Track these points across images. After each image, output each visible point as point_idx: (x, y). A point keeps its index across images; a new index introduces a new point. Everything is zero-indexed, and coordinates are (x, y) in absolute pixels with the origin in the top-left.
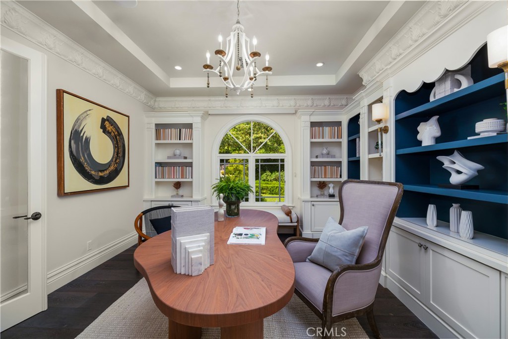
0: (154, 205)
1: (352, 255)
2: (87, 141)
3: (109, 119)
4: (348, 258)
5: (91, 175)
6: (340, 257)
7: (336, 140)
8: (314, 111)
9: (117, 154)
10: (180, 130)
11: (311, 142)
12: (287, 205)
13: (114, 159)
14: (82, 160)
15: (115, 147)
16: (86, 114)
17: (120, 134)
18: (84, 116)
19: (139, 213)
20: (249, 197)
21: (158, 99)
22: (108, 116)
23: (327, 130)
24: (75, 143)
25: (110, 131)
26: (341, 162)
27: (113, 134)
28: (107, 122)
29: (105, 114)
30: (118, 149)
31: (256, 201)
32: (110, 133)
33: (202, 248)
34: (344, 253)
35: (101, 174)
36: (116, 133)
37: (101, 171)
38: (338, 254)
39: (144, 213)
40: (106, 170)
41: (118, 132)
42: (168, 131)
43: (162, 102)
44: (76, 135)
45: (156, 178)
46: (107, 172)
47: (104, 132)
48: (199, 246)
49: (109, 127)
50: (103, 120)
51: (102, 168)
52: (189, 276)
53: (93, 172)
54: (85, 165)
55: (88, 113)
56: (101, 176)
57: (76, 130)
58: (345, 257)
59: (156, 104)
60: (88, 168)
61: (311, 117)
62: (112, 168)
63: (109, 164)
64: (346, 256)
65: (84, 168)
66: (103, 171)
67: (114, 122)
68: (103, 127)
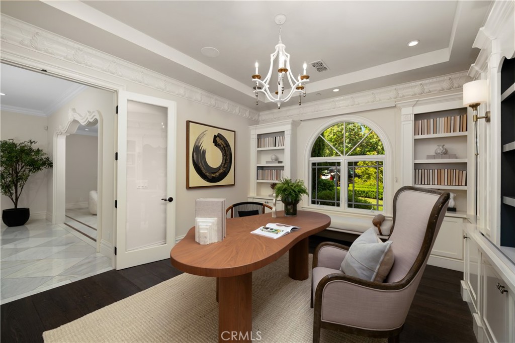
0: (255, 201)
1: (372, 270)
2: (204, 152)
3: (220, 136)
4: (365, 273)
5: (206, 176)
6: (356, 269)
7: (458, 133)
8: (418, 101)
9: (225, 161)
10: (275, 138)
11: (415, 139)
12: (384, 215)
13: (223, 165)
14: (200, 165)
15: (223, 156)
16: (203, 134)
17: (228, 145)
18: (202, 135)
19: (231, 205)
20: (340, 202)
21: (261, 113)
22: (219, 134)
23: (442, 121)
24: (196, 154)
25: (220, 144)
26: (466, 163)
27: (222, 146)
28: (218, 138)
29: (216, 132)
30: (226, 157)
31: (348, 207)
32: (220, 146)
33: (208, 227)
34: (361, 266)
35: (213, 175)
36: (225, 145)
37: (213, 173)
38: (356, 265)
39: (235, 205)
40: (217, 172)
41: (226, 144)
42: (267, 139)
43: (264, 115)
44: (197, 149)
45: (257, 179)
46: (218, 174)
47: (215, 145)
48: (207, 226)
49: (220, 142)
50: (215, 137)
51: (214, 170)
52: (199, 244)
53: (207, 174)
54: (202, 169)
55: (205, 133)
56: (213, 177)
57: (197, 146)
58: (362, 270)
59: (260, 118)
60: (204, 171)
61: (415, 107)
62: (221, 171)
63: (219, 168)
64: (364, 270)
65: (202, 171)
66: (215, 173)
67: (223, 137)
68: (215, 142)
